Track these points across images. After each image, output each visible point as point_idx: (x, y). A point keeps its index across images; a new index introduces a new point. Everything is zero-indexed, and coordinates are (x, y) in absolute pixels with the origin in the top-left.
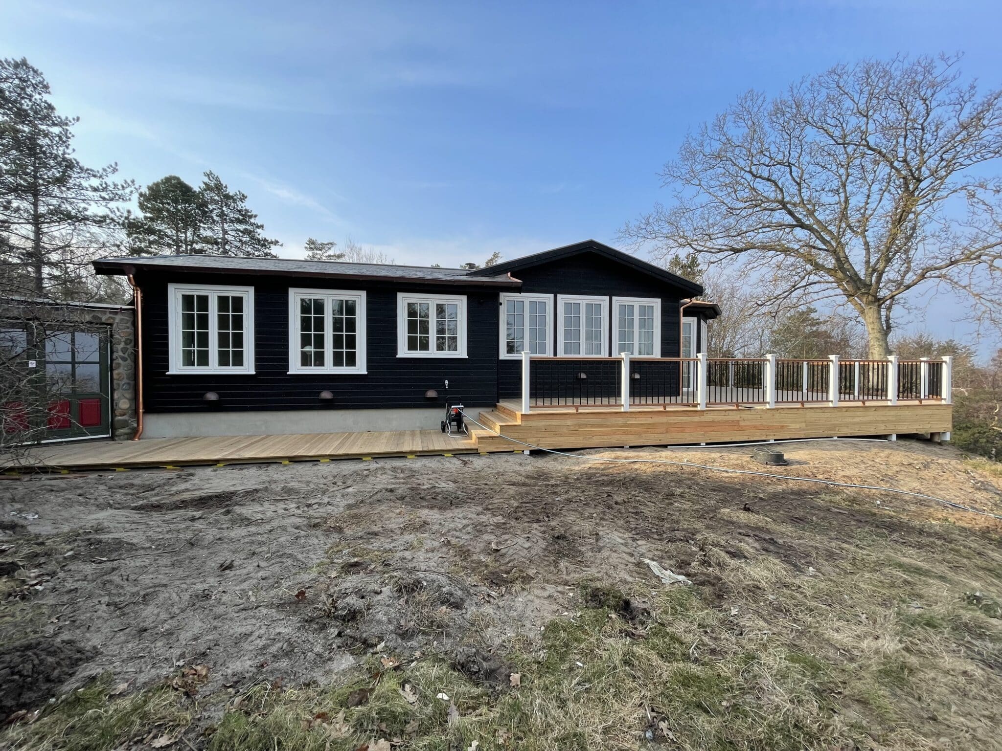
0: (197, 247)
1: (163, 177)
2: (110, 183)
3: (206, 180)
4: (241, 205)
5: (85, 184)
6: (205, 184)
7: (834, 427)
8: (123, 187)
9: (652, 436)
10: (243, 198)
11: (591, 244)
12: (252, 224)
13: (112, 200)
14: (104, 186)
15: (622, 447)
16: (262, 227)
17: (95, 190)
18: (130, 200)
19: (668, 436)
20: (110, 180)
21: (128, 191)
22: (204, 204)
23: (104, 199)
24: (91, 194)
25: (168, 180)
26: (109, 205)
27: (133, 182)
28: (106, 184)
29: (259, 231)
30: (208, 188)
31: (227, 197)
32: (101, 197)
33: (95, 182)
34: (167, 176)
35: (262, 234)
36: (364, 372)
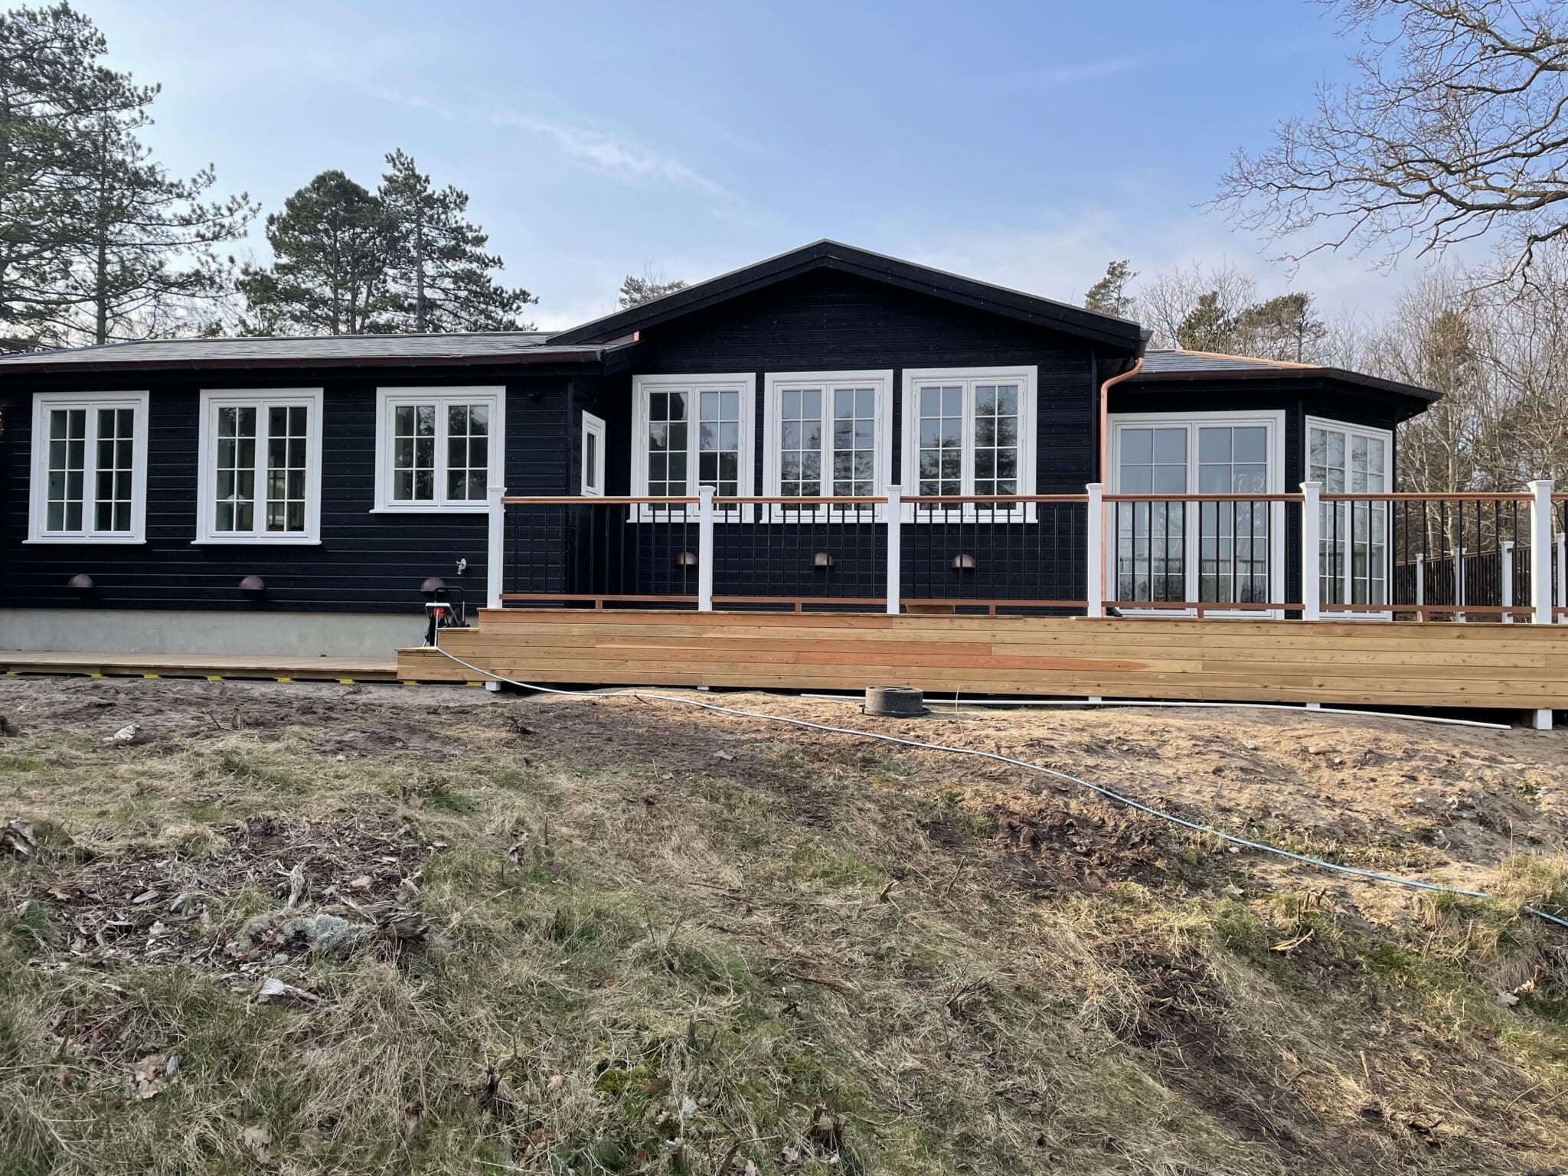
0: (382, 318)
1: (313, 178)
2: (207, 206)
3: (390, 171)
4: (457, 217)
5: (167, 214)
6: (387, 178)
7: (1303, 676)
8: (230, 209)
9: (761, 668)
10: (462, 200)
11: (825, 249)
12: (478, 259)
13: (216, 237)
14: (199, 212)
15: (694, 688)
16: (498, 262)
17: (186, 222)
18: (245, 233)
19: (802, 668)
20: (206, 198)
21: (238, 216)
22: (392, 224)
23: (203, 238)
24: (178, 231)
25: (321, 181)
26: (211, 250)
27: (245, 197)
28: (201, 208)
29: (489, 272)
30: (394, 186)
31: (430, 201)
32: (198, 235)
33: (182, 208)
34: (320, 173)
35: (496, 278)
36: (316, 540)
